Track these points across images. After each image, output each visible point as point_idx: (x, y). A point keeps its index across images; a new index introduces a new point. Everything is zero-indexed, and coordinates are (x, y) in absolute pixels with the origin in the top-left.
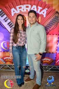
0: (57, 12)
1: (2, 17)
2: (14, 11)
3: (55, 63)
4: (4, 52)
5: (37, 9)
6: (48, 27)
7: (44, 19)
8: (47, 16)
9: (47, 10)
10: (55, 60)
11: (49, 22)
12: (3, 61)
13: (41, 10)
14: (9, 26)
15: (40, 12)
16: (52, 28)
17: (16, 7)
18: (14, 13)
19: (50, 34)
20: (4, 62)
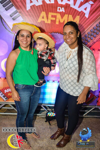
2: (31, 2)
3: (97, 101)
4: (6, 78)
5: (75, 0)
6: (91, 35)
7: (85, 21)
8: (91, 15)
9: (92, 5)
10: (98, 97)
11: (93, 27)
12: (2, 96)
13: (81, 4)
15: (79, 7)
16: (98, 38)
19: (93, 50)
20: (4, 99)
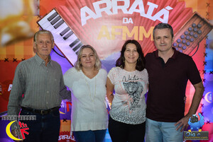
0: (196, 15)
1: (55, 28)
2: (87, 15)
5: (146, 7)
9: (170, 11)
13: (155, 11)
14: (74, 50)
15: (152, 15)
17: (94, 4)
18: (88, 18)
